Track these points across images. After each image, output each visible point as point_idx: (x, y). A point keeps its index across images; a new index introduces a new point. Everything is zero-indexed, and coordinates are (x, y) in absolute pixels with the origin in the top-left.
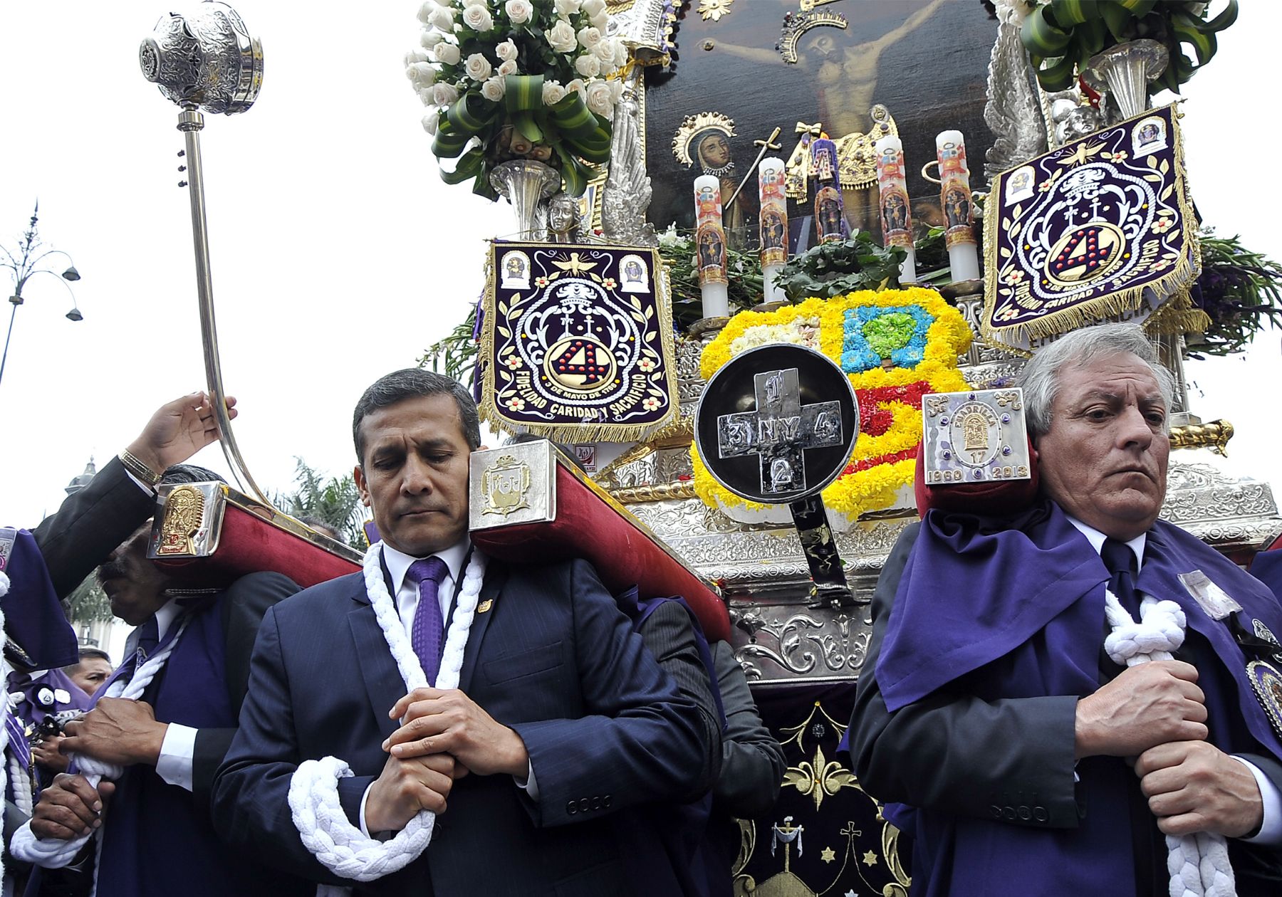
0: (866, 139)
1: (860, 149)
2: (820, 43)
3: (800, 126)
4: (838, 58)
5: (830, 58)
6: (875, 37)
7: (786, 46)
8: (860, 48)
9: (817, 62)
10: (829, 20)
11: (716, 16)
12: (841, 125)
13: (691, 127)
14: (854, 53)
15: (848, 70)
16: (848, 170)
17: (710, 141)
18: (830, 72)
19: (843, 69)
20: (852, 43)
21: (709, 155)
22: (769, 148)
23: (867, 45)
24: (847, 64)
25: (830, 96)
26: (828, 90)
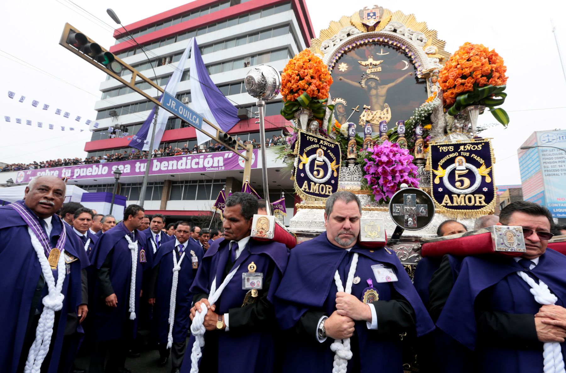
0: (382, 112)
1: (380, 115)
2: (371, 83)
3: (365, 106)
4: (376, 88)
5: (374, 88)
6: (387, 84)
7: (362, 82)
8: (382, 86)
9: (370, 88)
10: (374, 77)
11: (343, 71)
12: (376, 107)
13: (335, 101)
14: (381, 88)
15: (379, 92)
16: (377, 120)
17: (340, 106)
18: (373, 92)
19: (377, 92)
20: (381, 84)
21: (339, 110)
22: (356, 111)
23: (384, 86)
24: (378, 90)
25: (373, 99)
26: (373, 97)
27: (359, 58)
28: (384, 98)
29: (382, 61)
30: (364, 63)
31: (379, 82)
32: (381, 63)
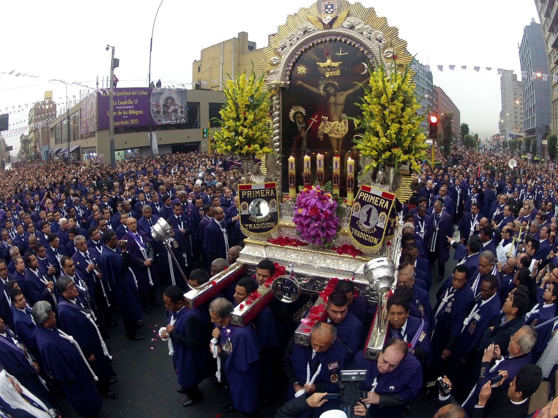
2: (330, 89)
3: (323, 117)
4: (335, 95)
5: (332, 94)
6: (345, 90)
8: (341, 93)
9: (329, 95)
11: (302, 74)
13: (294, 110)
14: (340, 95)
17: (299, 115)
18: (332, 99)
19: (336, 100)
20: (339, 91)
21: (299, 120)
22: (314, 121)
23: (343, 93)
24: (337, 98)
25: (332, 107)
26: (331, 105)
27: (317, 59)
28: (342, 107)
29: (341, 62)
30: (322, 65)
31: (338, 87)
32: (340, 65)
